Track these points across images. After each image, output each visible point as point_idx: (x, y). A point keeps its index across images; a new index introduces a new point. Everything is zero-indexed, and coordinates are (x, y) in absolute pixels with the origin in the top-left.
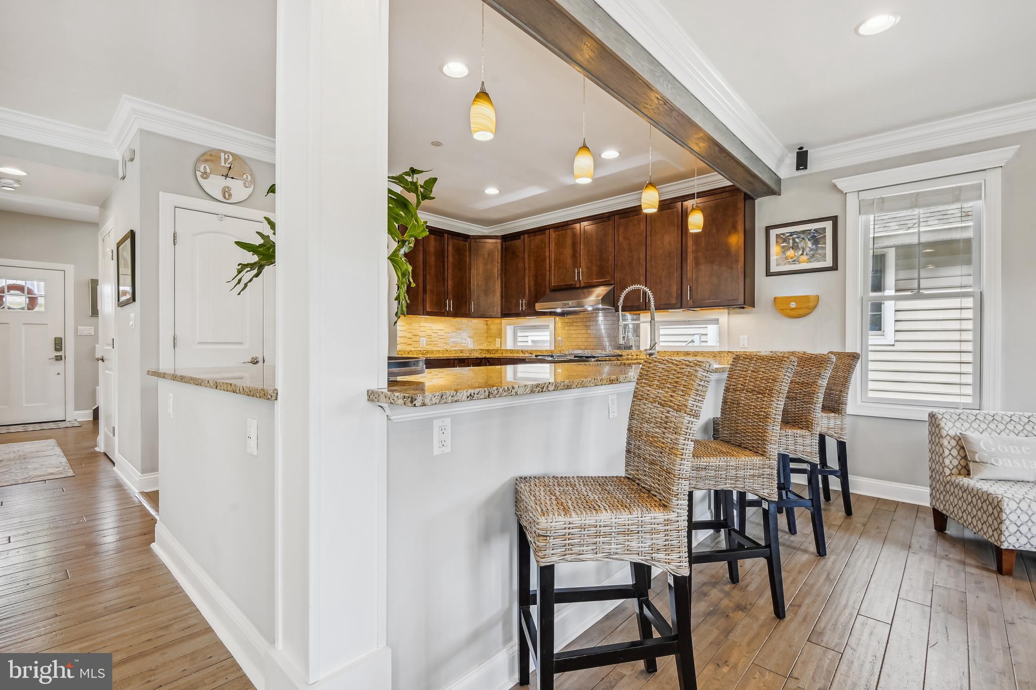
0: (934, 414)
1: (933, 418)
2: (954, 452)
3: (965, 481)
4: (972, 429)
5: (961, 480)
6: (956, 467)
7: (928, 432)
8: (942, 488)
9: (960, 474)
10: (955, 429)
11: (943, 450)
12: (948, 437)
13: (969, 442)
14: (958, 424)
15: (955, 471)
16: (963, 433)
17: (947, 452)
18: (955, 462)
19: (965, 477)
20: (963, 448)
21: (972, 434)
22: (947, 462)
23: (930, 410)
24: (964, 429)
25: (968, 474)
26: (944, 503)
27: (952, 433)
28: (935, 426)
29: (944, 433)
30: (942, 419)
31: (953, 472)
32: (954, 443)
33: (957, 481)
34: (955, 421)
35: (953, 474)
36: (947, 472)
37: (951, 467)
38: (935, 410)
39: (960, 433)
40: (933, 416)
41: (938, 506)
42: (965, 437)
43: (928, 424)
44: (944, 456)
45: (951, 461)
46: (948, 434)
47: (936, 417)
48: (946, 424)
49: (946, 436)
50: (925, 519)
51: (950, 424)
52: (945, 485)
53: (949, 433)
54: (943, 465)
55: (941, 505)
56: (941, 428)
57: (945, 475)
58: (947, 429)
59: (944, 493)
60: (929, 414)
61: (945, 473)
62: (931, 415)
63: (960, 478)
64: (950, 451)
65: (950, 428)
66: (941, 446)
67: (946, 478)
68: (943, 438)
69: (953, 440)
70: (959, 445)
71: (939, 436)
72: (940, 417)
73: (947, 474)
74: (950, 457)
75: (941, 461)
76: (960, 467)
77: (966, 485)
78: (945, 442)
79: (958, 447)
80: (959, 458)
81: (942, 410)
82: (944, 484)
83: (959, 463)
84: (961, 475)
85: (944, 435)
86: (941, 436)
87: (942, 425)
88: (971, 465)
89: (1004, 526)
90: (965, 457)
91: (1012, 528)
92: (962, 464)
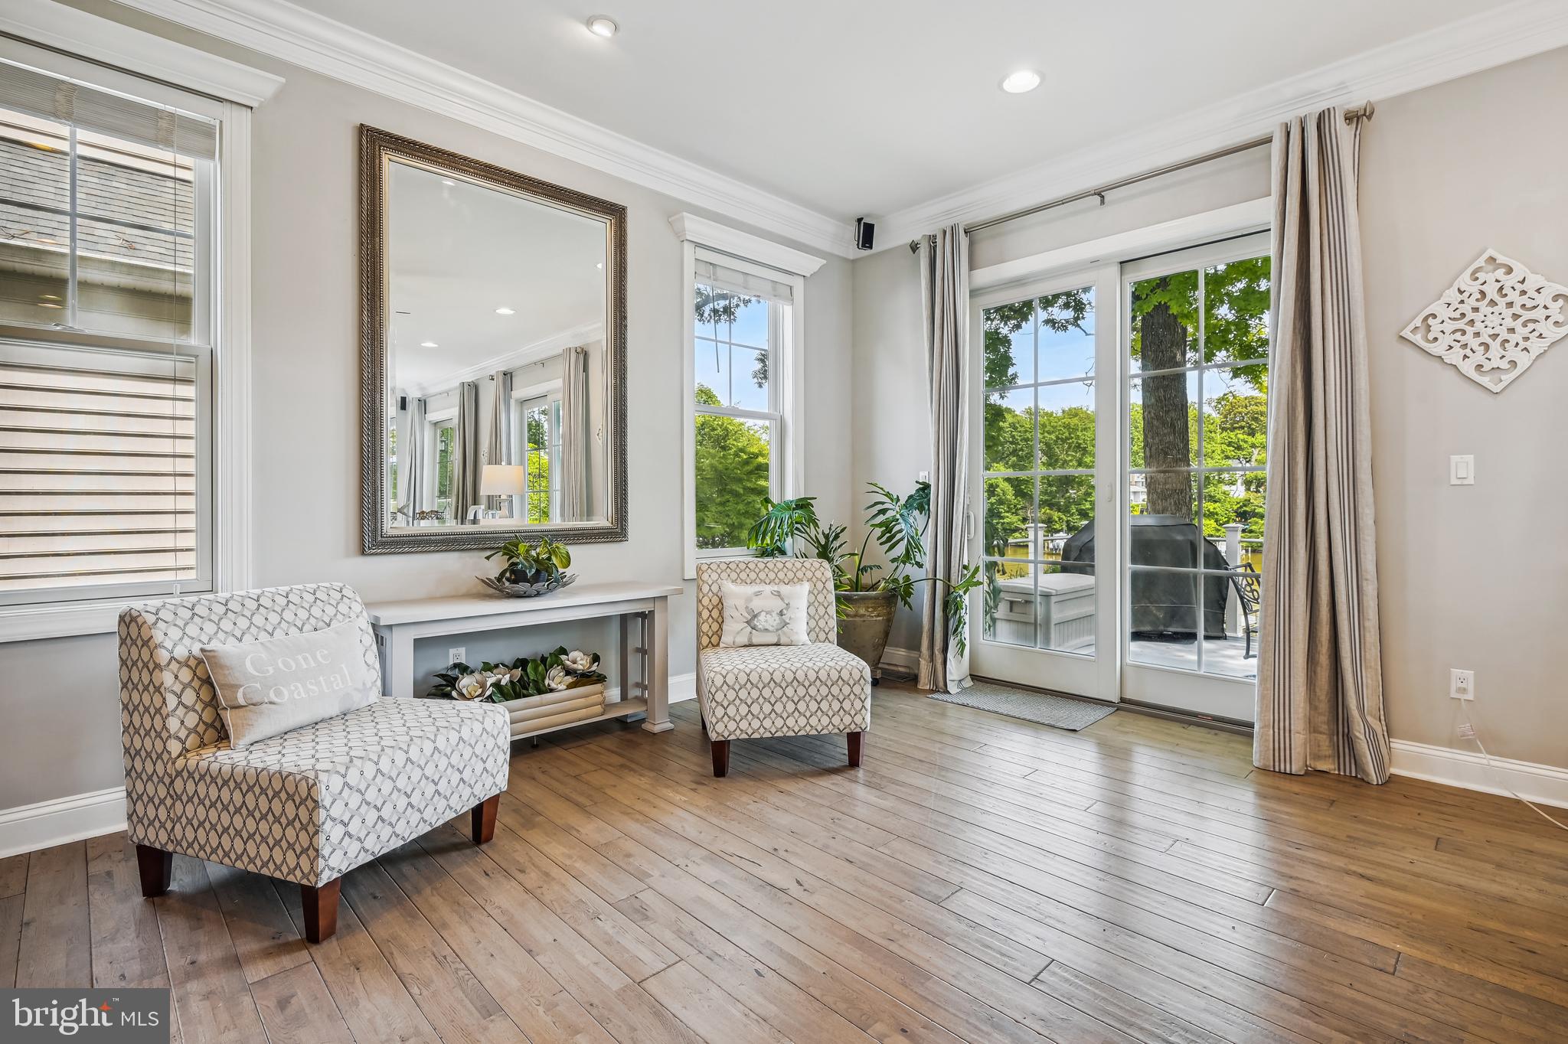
0: (135, 614)
1: (133, 624)
2: (189, 697)
3: (223, 759)
4: (221, 635)
5: (213, 759)
6: (195, 730)
7: (118, 663)
8: (162, 792)
9: (203, 745)
10: (187, 641)
11: (164, 699)
12: (174, 666)
13: (222, 667)
14: (192, 630)
15: (191, 741)
16: (207, 647)
17: (172, 701)
18: (192, 720)
19: (219, 749)
20: (207, 681)
21: (225, 647)
22: (173, 724)
23: (123, 606)
24: (205, 639)
25: (221, 735)
26: (169, 826)
27: (181, 652)
28: (139, 643)
29: (163, 656)
30: (155, 623)
31: (188, 745)
32: (186, 675)
33: (204, 764)
34: (186, 624)
35: (188, 751)
36: (175, 747)
37: (183, 734)
38: (137, 605)
39: (202, 650)
40: (133, 619)
41: (152, 838)
42: (214, 657)
43: (117, 640)
44: (164, 711)
45: (182, 719)
46: (172, 658)
47: (140, 620)
48: (166, 634)
49: (169, 664)
50: (109, 874)
51: (175, 633)
52: (172, 782)
53: (176, 654)
54: (164, 735)
55: (162, 832)
56: (156, 647)
57: (171, 758)
58: (168, 644)
59: (169, 802)
60: (122, 618)
61: (169, 753)
62: (127, 619)
63: (207, 753)
64: (179, 697)
65: (176, 642)
66: (158, 689)
67: (174, 763)
68: (162, 671)
69: (185, 668)
70: (199, 678)
71: (151, 666)
72: (150, 619)
73: (174, 755)
74: (181, 711)
75: (158, 726)
76: (201, 728)
77: (227, 769)
78: (167, 678)
79: (196, 684)
80: (199, 707)
81: (154, 603)
82: (167, 780)
83: (200, 719)
84: (205, 745)
85: (163, 663)
86: (157, 666)
87: (158, 636)
88: (229, 717)
89: (322, 837)
90: (213, 703)
91: (336, 833)
92: (208, 716)
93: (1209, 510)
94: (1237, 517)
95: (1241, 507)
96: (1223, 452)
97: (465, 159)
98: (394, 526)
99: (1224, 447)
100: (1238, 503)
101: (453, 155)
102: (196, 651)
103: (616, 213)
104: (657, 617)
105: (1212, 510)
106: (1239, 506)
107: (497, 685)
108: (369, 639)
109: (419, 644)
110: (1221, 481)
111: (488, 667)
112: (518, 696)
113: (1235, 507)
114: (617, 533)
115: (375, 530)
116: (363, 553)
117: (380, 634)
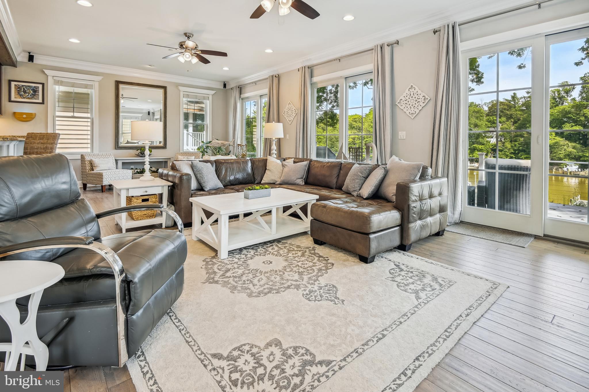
1: (83, 156)
2: (89, 165)
3: (95, 171)
10: (89, 158)
11: (86, 165)
13: (93, 162)
15: (90, 170)
18: (89, 168)
20: (91, 163)
21: (93, 159)
22: (87, 168)
24: (91, 158)
25: (93, 170)
27: (88, 160)
28: (83, 158)
29: (86, 160)
32: (89, 162)
33: (91, 172)
34: (89, 156)
36: (87, 171)
38: (83, 154)
41: (84, 182)
45: (88, 167)
51: (87, 157)
55: (86, 181)
60: (81, 156)
65: (87, 158)
67: (87, 173)
75: (85, 168)
77: (93, 173)
78: (86, 162)
81: (86, 154)
87: (85, 157)
88: (94, 168)
89: (103, 180)
90: (92, 166)
91: (105, 180)
92: (91, 168)
93: (479, 148)
94: (492, 151)
95: (494, 147)
96: (486, 124)
97: (134, 83)
98: (120, 145)
99: (487, 123)
100: (492, 145)
101: (132, 83)
102: (90, 160)
103: (165, 88)
104: (168, 162)
105: (480, 148)
106: (493, 147)
107: (137, 171)
108: (114, 161)
109: (123, 163)
110: (485, 136)
111: (136, 169)
112: (141, 174)
113: (491, 147)
114: (164, 147)
115: (118, 146)
116: (116, 149)
117: (116, 161)
